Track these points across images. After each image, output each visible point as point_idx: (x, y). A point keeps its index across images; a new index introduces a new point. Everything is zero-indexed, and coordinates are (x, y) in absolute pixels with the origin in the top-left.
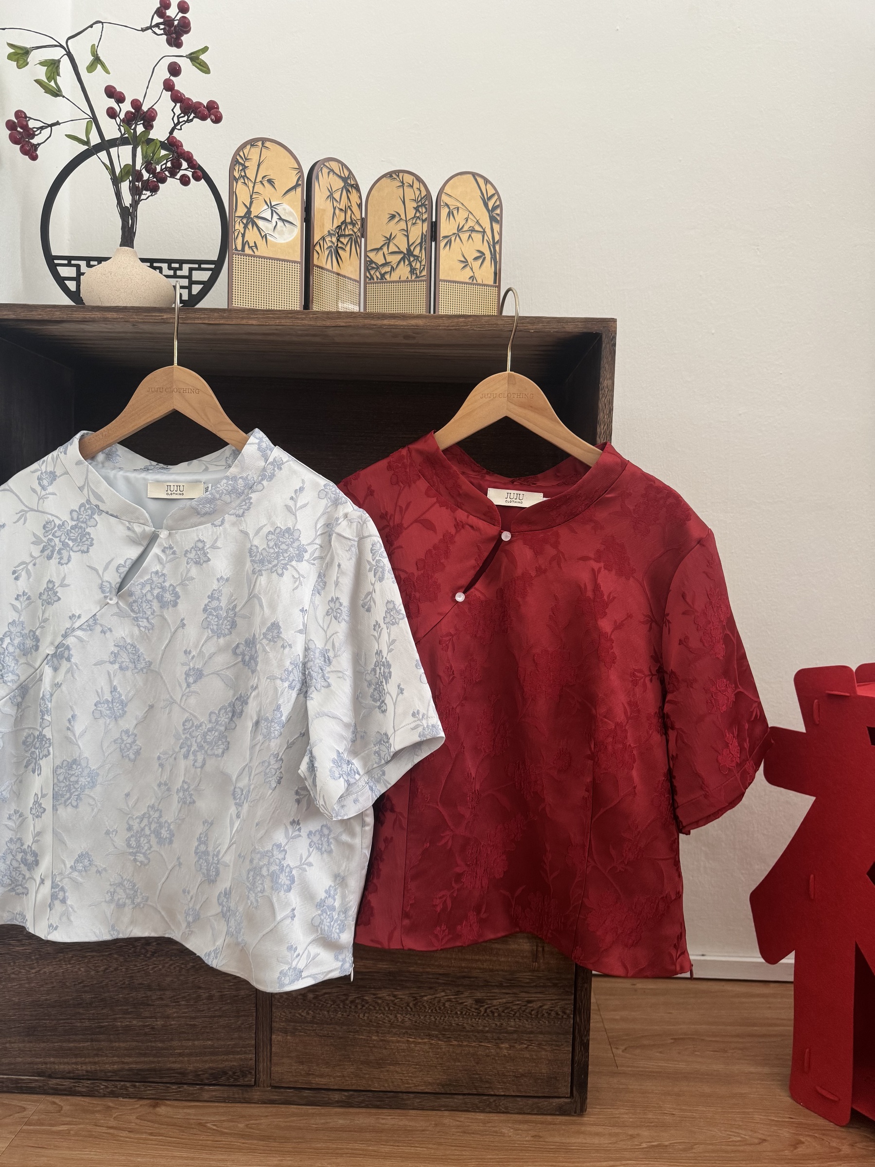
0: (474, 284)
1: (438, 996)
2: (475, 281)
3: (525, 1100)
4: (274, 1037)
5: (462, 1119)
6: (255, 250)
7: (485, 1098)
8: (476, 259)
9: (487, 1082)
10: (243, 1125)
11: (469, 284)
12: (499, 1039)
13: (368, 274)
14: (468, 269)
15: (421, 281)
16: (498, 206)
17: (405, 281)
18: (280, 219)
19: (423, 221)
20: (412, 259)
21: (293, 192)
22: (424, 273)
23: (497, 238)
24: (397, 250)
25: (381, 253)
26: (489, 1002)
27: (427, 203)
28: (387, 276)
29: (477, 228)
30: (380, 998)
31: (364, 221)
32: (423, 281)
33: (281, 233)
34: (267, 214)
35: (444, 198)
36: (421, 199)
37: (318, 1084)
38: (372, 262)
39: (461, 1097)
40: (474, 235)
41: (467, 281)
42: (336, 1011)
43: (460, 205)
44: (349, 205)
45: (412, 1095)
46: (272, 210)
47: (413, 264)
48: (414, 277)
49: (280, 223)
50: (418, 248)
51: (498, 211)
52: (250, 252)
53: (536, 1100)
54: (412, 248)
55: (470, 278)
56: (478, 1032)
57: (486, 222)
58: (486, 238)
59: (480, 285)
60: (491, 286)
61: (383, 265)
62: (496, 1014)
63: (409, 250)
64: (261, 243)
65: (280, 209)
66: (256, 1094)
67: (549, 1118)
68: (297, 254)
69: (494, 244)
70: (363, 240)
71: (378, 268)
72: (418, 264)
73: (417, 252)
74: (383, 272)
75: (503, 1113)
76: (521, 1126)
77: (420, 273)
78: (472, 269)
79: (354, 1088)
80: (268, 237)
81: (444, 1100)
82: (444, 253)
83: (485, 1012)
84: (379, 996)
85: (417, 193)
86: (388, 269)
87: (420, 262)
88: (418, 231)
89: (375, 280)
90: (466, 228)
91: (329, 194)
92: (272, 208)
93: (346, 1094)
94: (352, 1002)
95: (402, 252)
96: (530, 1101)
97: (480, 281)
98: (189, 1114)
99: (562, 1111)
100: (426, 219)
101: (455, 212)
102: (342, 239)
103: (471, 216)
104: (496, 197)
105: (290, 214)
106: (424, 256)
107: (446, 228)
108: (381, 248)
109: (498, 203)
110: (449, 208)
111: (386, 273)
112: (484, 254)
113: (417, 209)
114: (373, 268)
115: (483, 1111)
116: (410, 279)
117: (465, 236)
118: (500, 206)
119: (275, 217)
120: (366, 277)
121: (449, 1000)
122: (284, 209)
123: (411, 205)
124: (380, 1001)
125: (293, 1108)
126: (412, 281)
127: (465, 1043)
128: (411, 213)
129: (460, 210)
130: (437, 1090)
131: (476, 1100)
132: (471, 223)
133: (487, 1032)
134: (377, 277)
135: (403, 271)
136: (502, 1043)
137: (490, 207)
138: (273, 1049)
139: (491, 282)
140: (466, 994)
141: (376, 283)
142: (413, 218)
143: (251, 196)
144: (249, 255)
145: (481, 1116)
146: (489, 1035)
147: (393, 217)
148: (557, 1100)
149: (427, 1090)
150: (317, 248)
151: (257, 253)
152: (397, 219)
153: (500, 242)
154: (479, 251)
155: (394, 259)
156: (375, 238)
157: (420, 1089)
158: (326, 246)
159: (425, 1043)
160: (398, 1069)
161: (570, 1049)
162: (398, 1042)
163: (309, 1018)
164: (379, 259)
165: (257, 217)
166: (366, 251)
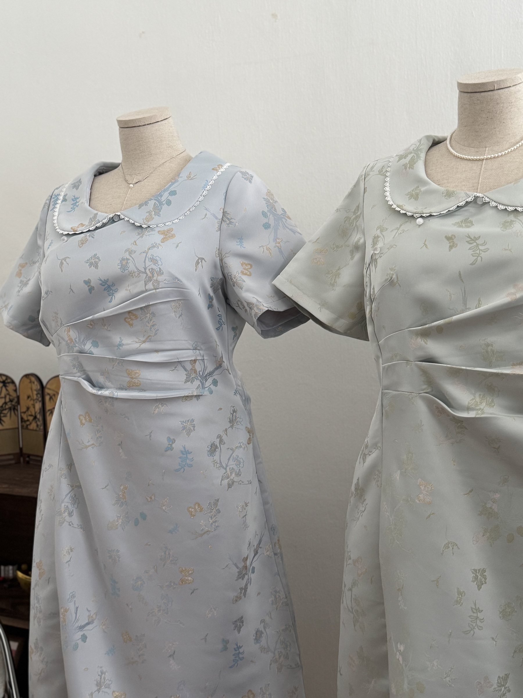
13: (22, 424)
17: (35, 431)
19: (40, 401)
20: (37, 420)
22: (42, 428)
24: (31, 414)
25: (26, 414)
27: (40, 392)
28: (29, 427)
31: (18, 397)
35: (47, 390)
38: (23, 418)
43: (55, 393)
44: (8, 393)
47: (37, 423)
50: (39, 415)
61: (27, 421)
63: (35, 415)
71: (25, 421)
73: (38, 417)
74: (27, 424)
77: (40, 427)
86: (29, 423)
87: (40, 422)
88: (38, 406)
95: (33, 416)
101: (53, 397)
106: (41, 419)
107: (49, 406)
108: (26, 412)
110: (50, 395)
114: (23, 421)
120: (21, 426)
123: (35, 393)
128: (35, 397)
134: (25, 426)
135: (34, 426)
142: (36, 399)
147: (28, 397)
152: (30, 399)
155: (31, 418)
156: (23, 407)
164: (25, 418)
166: (21, 413)
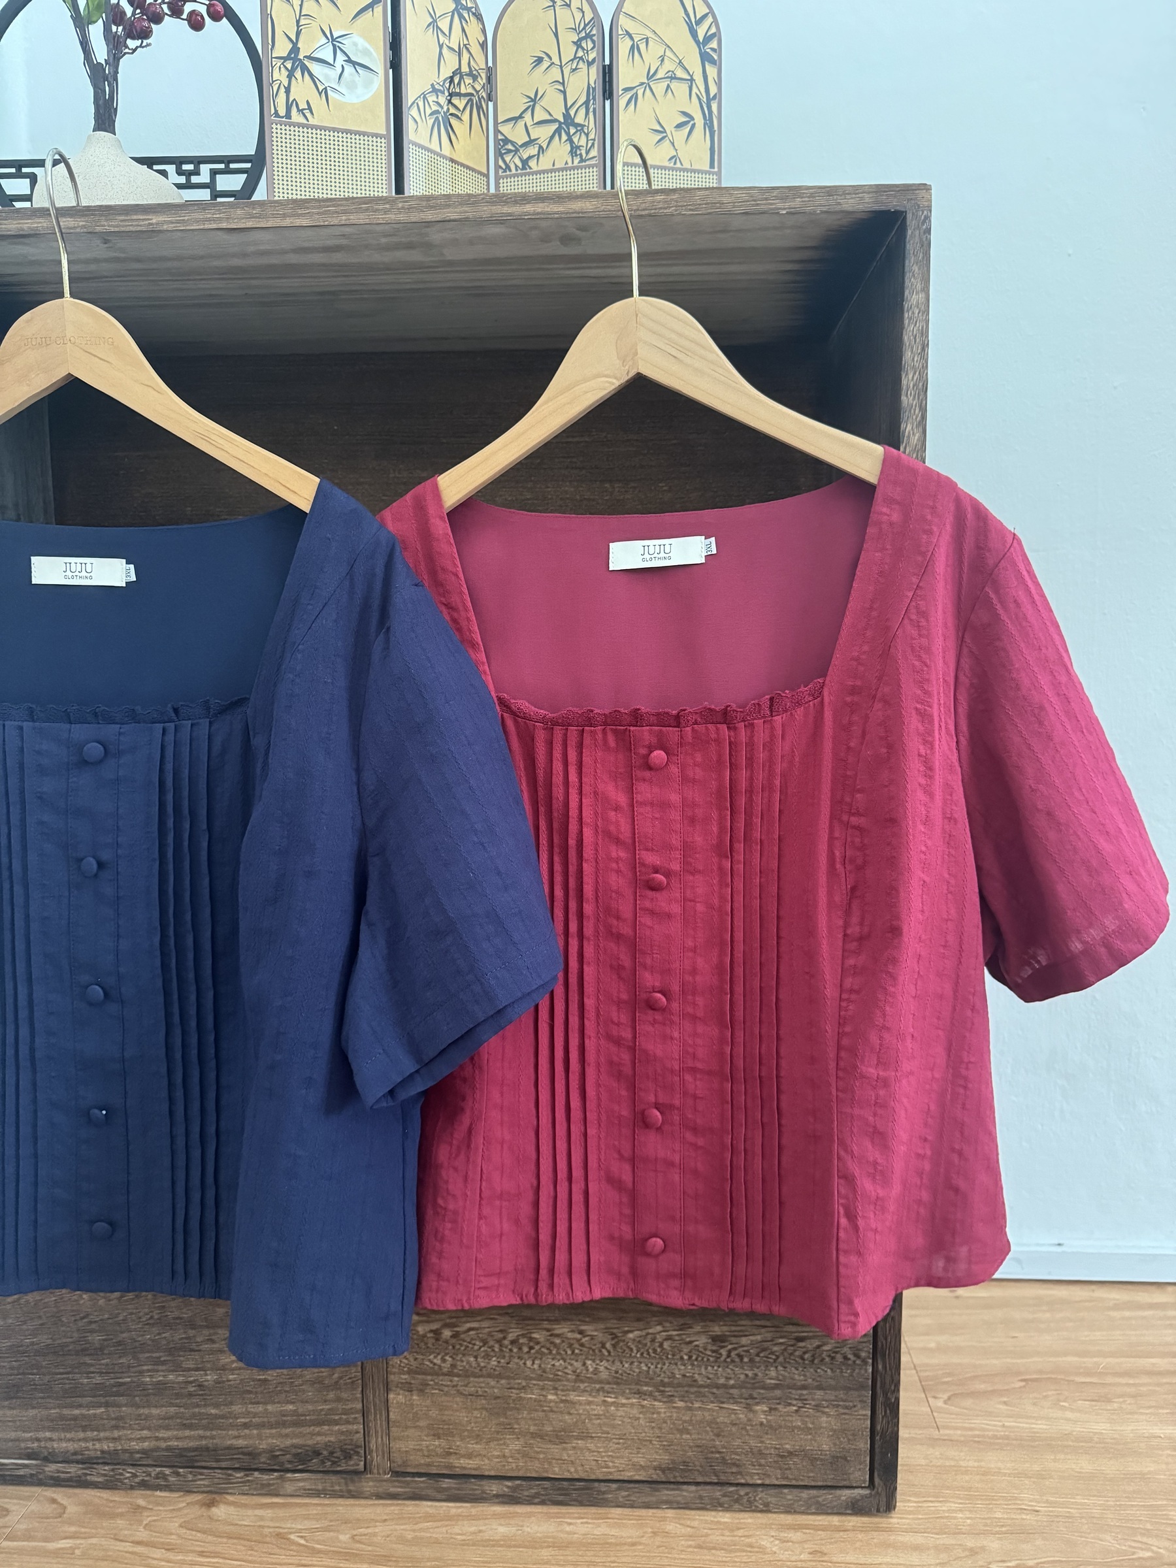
0: (677, 170)
1: (650, 1331)
2: (678, 165)
3: (796, 1491)
4: (391, 1396)
5: (695, 1524)
6: (308, 115)
7: (732, 1489)
8: (679, 126)
9: (734, 1464)
10: (348, 1536)
11: (669, 169)
12: (751, 1397)
13: (501, 163)
14: (666, 143)
15: (589, 166)
16: (714, 35)
17: (562, 169)
18: (349, 61)
19: (590, 64)
20: (572, 131)
21: (369, 13)
22: (594, 153)
23: (713, 90)
24: (549, 118)
25: (521, 123)
26: (734, 1340)
27: (594, 32)
28: (533, 163)
29: (680, 73)
30: (558, 1336)
31: (491, 71)
32: (593, 166)
33: (352, 86)
34: (327, 54)
35: (623, 21)
36: (586, 25)
37: (465, 1468)
38: (506, 141)
39: (693, 1488)
40: (674, 85)
41: (667, 164)
42: (487, 1356)
43: (650, 34)
44: (466, 42)
45: (614, 1486)
46: (334, 46)
47: (575, 140)
48: (577, 160)
49: (349, 69)
50: (583, 111)
51: (714, 44)
52: (302, 120)
53: (814, 1492)
54: (572, 113)
55: (670, 159)
56: (718, 1387)
57: (694, 63)
58: (695, 90)
59: (686, 170)
60: (706, 172)
61: (525, 145)
62: (746, 1360)
63: (567, 116)
64: (318, 103)
65: (347, 45)
66: (368, 1485)
67: (835, 1520)
68: (381, 123)
69: (709, 100)
70: (491, 104)
71: (516, 150)
72: (584, 137)
73: (580, 119)
74: (525, 157)
75: (761, 1511)
76: (791, 1535)
77: (587, 153)
78: (673, 144)
79: (521, 1474)
80: (330, 93)
81: (666, 1493)
82: (625, 117)
83: (729, 1356)
84: (556, 1332)
85: (578, 16)
86: (533, 150)
87: (587, 135)
88: (584, 79)
89: (514, 171)
90: (660, 75)
91: (431, 20)
92: (335, 42)
93: (509, 1483)
94: (513, 1342)
95: (555, 121)
96: (805, 1494)
97: (687, 165)
98: (262, 1518)
99: (856, 1508)
100: (594, 60)
101: (642, 47)
102: (455, 101)
103: (668, 53)
104: (710, 19)
105: (366, 52)
106: (592, 125)
107: (627, 75)
108: (521, 117)
109: (713, 30)
110: (632, 38)
111: (530, 157)
112: (693, 119)
113: (578, 44)
114: (509, 151)
115: (728, 1509)
116: (570, 164)
117: (659, 88)
118: (717, 35)
119: (341, 57)
120: (497, 167)
121: (669, 1338)
122: (355, 44)
123: (568, 38)
124: (558, 1341)
125: (427, 1507)
126: (573, 168)
127: (697, 1405)
128: (569, 51)
129: (651, 43)
130: (655, 1477)
131: (717, 1492)
132: (668, 65)
133: (733, 1387)
134: (516, 166)
135: (559, 152)
136: (757, 1404)
137: (701, 39)
138: (392, 1416)
139: (707, 168)
140: (698, 1328)
141: (514, 176)
142: (572, 60)
143: (298, 22)
144: (299, 125)
145: (725, 1518)
146: (735, 1392)
147: (539, 60)
148: (847, 1493)
149: (637, 1478)
150: (414, 112)
151: (312, 121)
152: (545, 64)
153: (718, 96)
154: (685, 114)
155: (542, 134)
156: (510, 101)
157: (627, 1475)
158: (428, 111)
159: (632, 1405)
160: (591, 1446)
161: (869, 1413)
162: (589, 1403)
163: (446, 1366)
164: (517, 135)
165: (309, 58)
166: (496, 123)
